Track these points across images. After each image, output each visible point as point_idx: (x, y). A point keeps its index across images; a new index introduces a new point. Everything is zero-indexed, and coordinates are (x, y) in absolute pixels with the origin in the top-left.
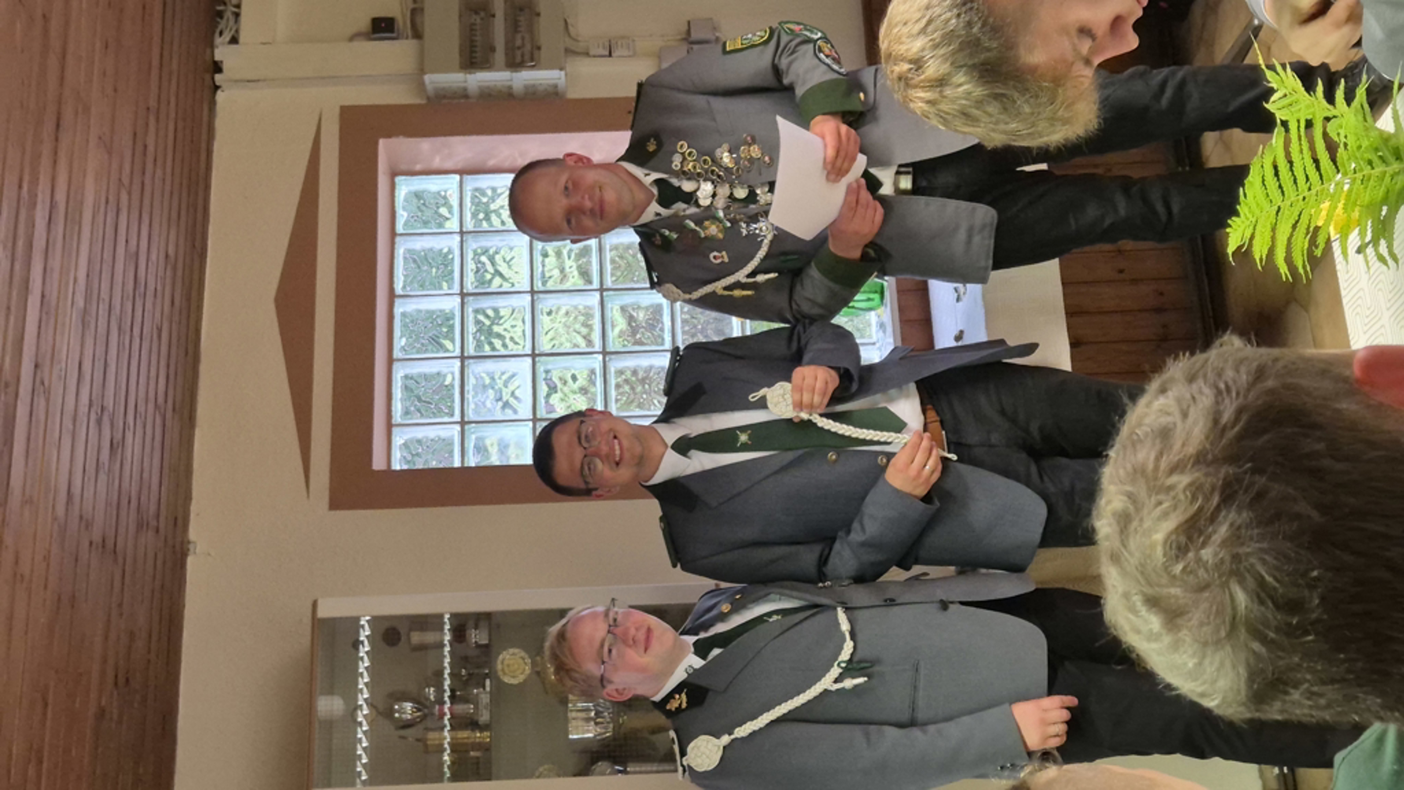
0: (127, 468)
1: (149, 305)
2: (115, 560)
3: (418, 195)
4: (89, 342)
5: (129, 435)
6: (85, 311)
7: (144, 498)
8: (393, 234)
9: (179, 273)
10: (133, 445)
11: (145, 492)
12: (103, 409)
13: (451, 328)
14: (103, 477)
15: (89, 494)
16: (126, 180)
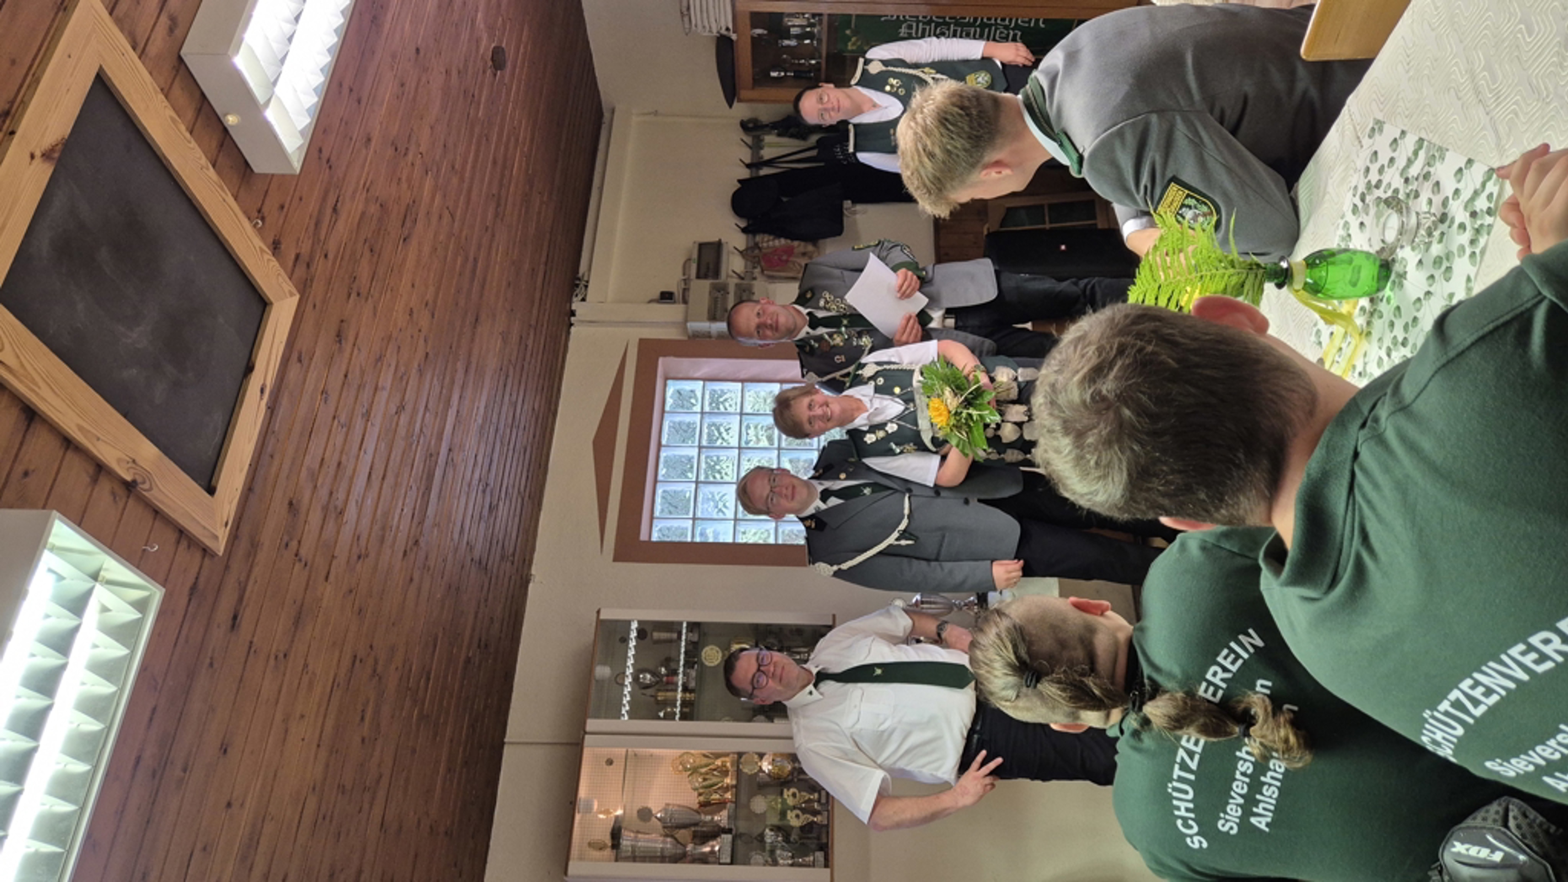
0: (498, 520)
1: (520, 433)
2: (486, 574)
3: (679, 392)
4: (483, 446)
5: (501, 504)
6: (482, 427)
7: (507, 543)
8: (663, 411)
9: (540, 421)
10: (503, 510)
11: (507, 538)
12: (487, 485)
13: (692, 467)
14: (483, 525)
15: (473, 532)
16: (513, 358)
